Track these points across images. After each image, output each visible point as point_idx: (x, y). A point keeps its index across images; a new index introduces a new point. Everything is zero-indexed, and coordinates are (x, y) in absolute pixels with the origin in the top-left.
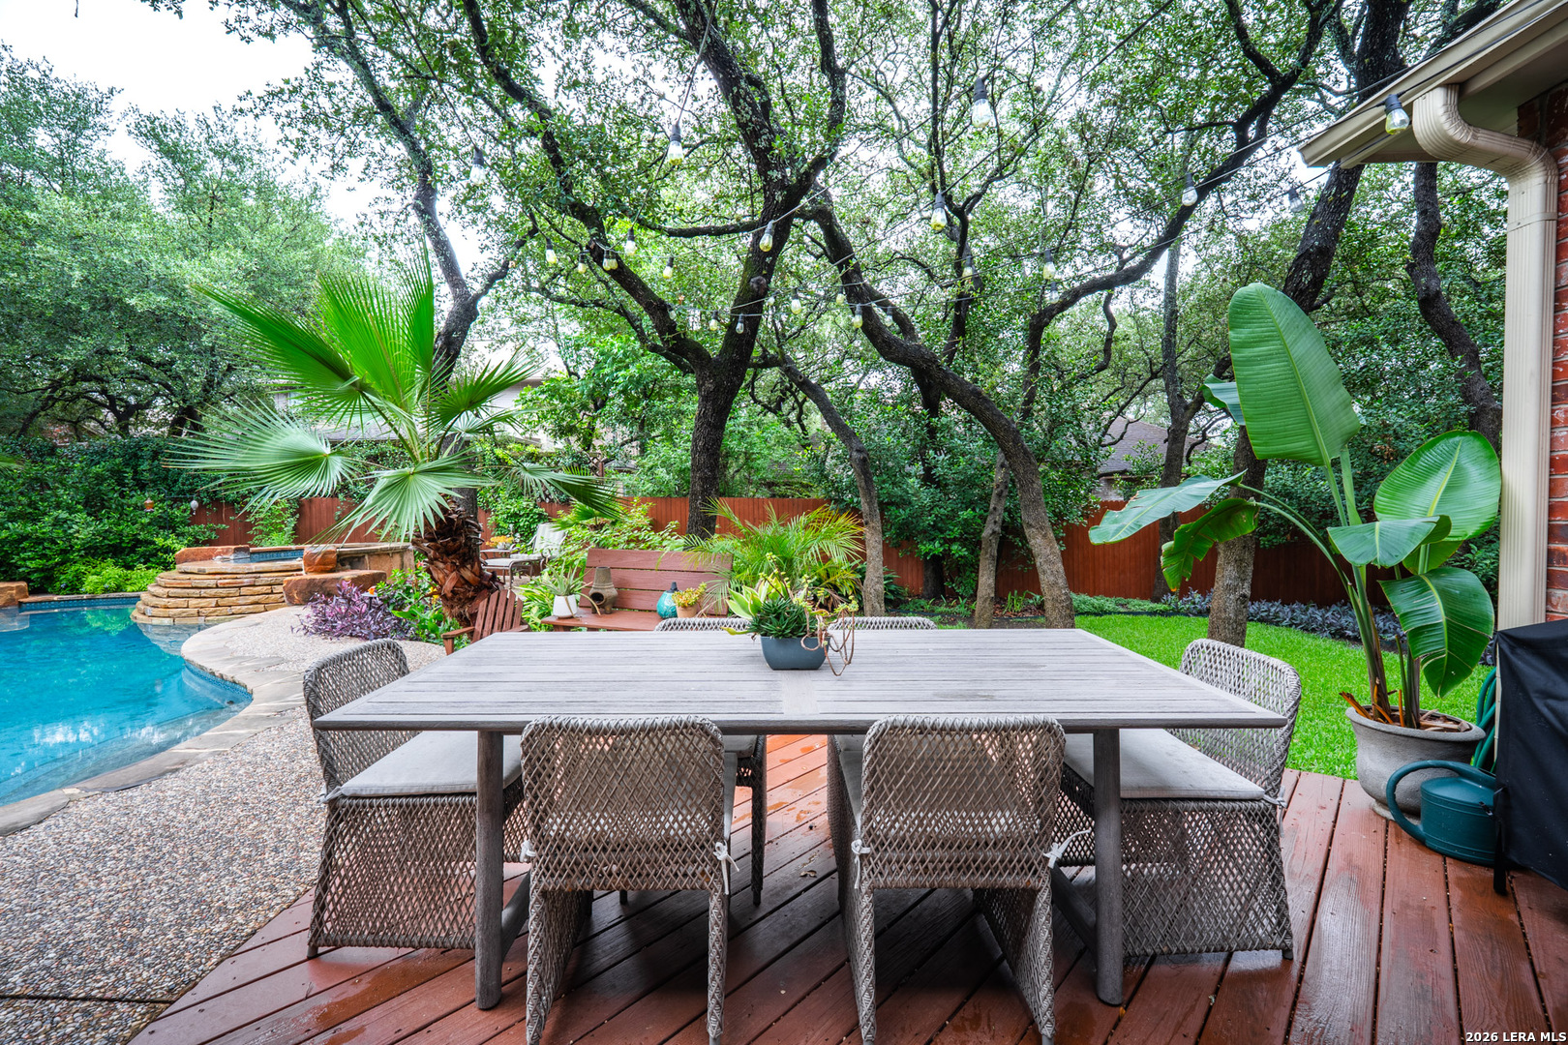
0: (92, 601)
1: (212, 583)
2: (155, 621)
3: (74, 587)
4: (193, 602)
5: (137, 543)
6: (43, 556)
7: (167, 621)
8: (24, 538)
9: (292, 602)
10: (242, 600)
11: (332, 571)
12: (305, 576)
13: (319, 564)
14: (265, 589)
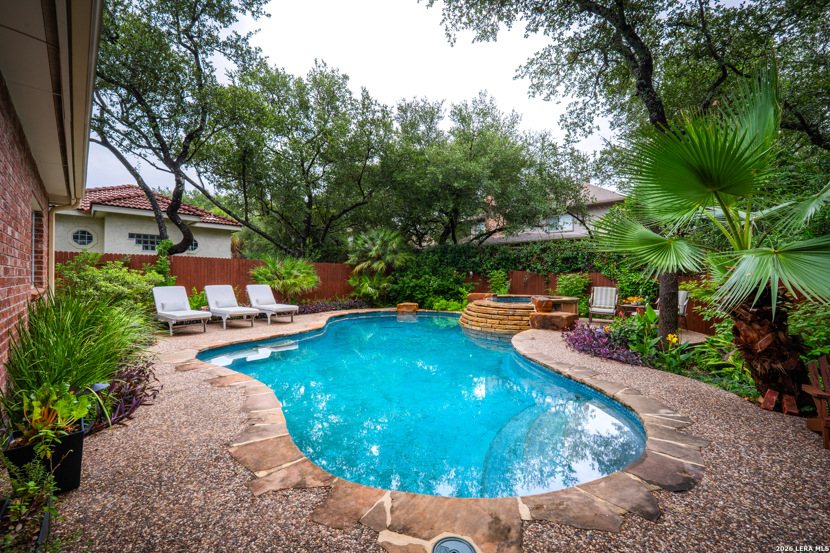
0: (437, 314)
1: (496, 312)
2: (474, 328)
3: (430, 307)
4: (489, 321)
5: (450, 289)
6: (422, 293)
7: (478, 329)
8: (417, 285)
9: (534, 327)
10: (510, 322)
11: (549, 311)
12: (535, 312)
13: (545, 307)
14: (519, 318)
